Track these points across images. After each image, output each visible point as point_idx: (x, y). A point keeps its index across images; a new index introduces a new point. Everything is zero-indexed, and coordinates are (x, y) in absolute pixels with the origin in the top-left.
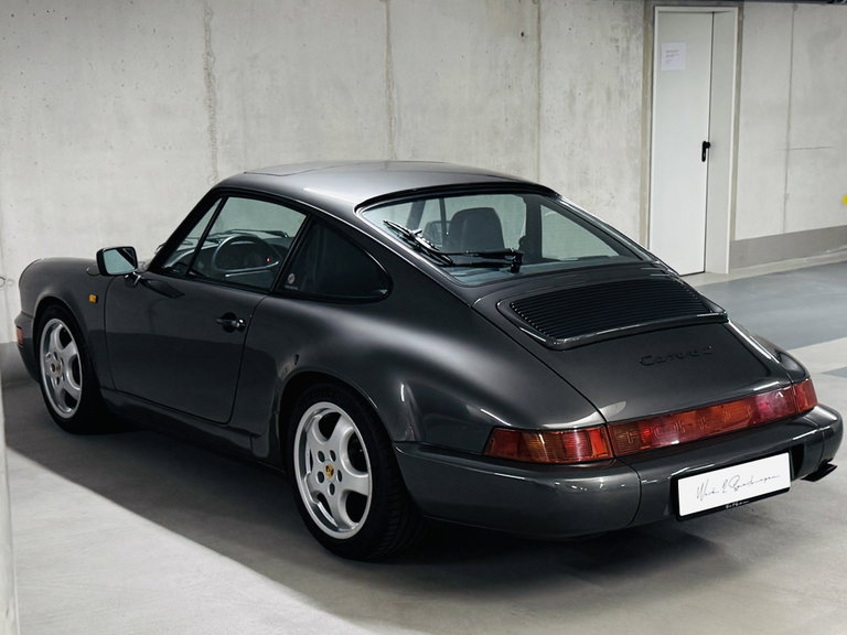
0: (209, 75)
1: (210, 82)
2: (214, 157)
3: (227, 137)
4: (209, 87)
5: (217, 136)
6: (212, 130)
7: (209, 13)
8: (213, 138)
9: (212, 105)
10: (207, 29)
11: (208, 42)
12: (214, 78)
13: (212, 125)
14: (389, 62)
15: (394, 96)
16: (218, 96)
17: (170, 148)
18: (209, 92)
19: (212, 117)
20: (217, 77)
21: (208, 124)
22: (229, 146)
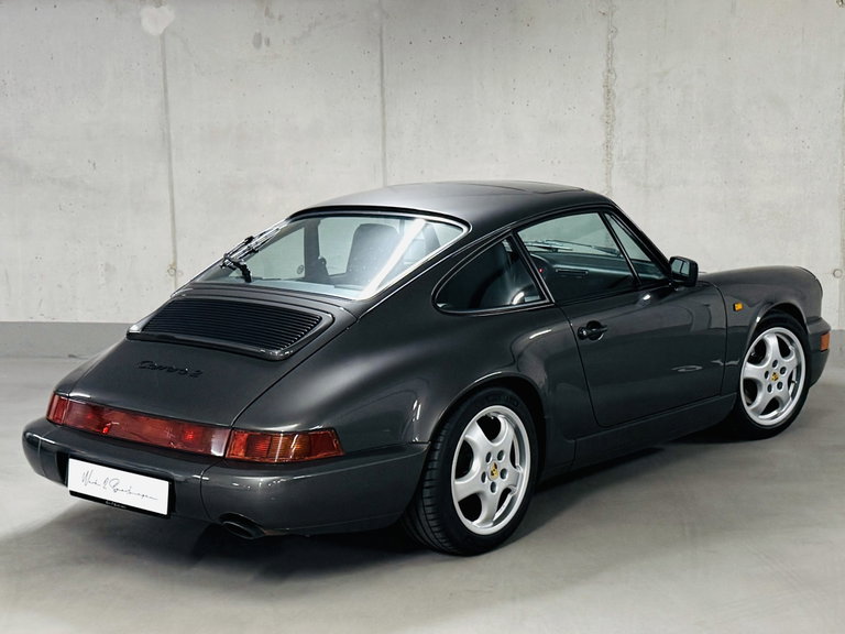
0: (609, 92)
1: (609, 99)
2: (608, 173)
3: (624, 153)
4: (607, 104)
5: (613, 152)
6: (608, 146)
7: (613, 31)
8: (609, 154)
9: (609, 122)
10: (610, 47)
11: (610, 59)
12: (614, 94)
13: (608, 142)
16: (617, 111)
17: (559, 162)
18: (607, 108)
19: (609, 134)
20: (618, 94)
21: (604, 139)
22: (626, 162)
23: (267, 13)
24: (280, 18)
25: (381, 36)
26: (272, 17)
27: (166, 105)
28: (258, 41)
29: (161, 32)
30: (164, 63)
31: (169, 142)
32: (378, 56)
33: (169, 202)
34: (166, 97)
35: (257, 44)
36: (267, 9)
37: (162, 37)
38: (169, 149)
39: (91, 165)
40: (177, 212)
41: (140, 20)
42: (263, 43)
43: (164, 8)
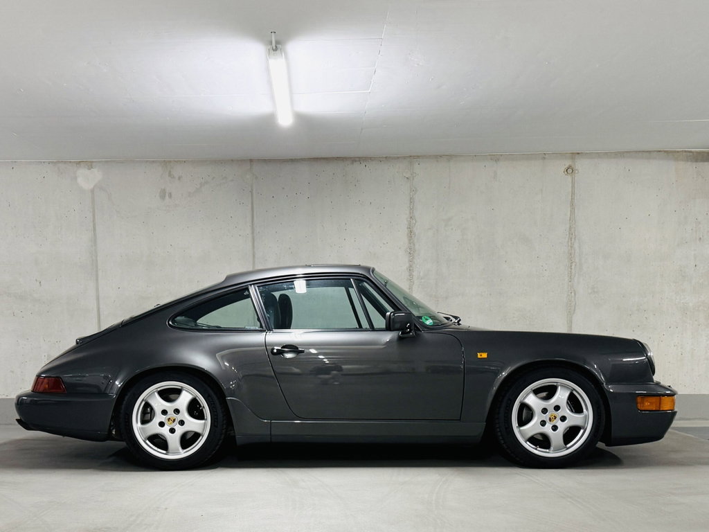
0: (411, 232)
3: (421, 274)
4: (410, 240)
5: (414, 274)
6: (410, 269)
7: (414, 190)
8: (411, 275)
9: (411, 252)
10: (412, 201)
11: (412, 209)
13: (410, 266)
14: (572, 219)
15: (576, 245)
16: (417, 246)
18: (410, 243)
19: (411, 261)
20: (417, 233)
21: (407, 265)
22: (423, 281)
23: (170, 175)
24: (179, 178)
25: (251, 192)
26: (174, 177)
27: (94, 240)
28: (163, 195)
29: (92, 186)
30: (94, 211)
31: (97, 267)
32: (250, 206)
33: (96, 309)
34: (95, 234)
35: (163, 196)
36: (170, 171)
37: (92, 191)
38: (97, 271)
39: (38, 283)
40: (102, 317)
41: (76, 178)
42: (167, 197)
43: (95, 170)
